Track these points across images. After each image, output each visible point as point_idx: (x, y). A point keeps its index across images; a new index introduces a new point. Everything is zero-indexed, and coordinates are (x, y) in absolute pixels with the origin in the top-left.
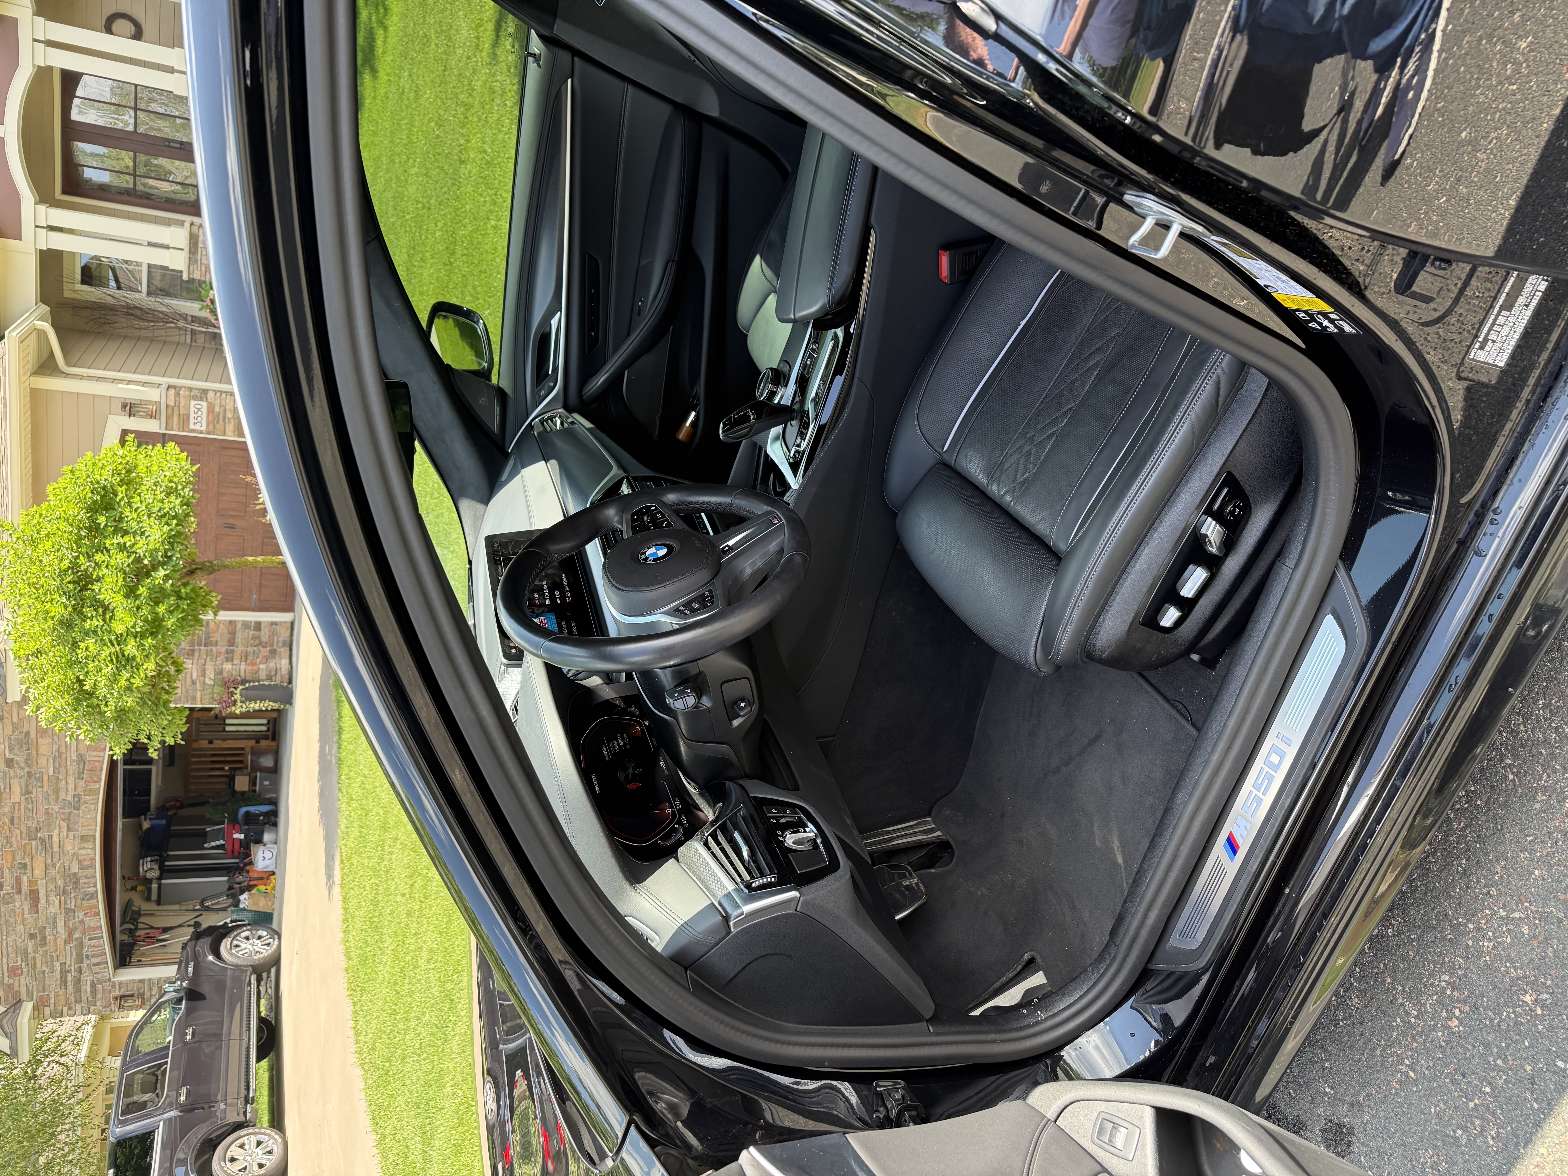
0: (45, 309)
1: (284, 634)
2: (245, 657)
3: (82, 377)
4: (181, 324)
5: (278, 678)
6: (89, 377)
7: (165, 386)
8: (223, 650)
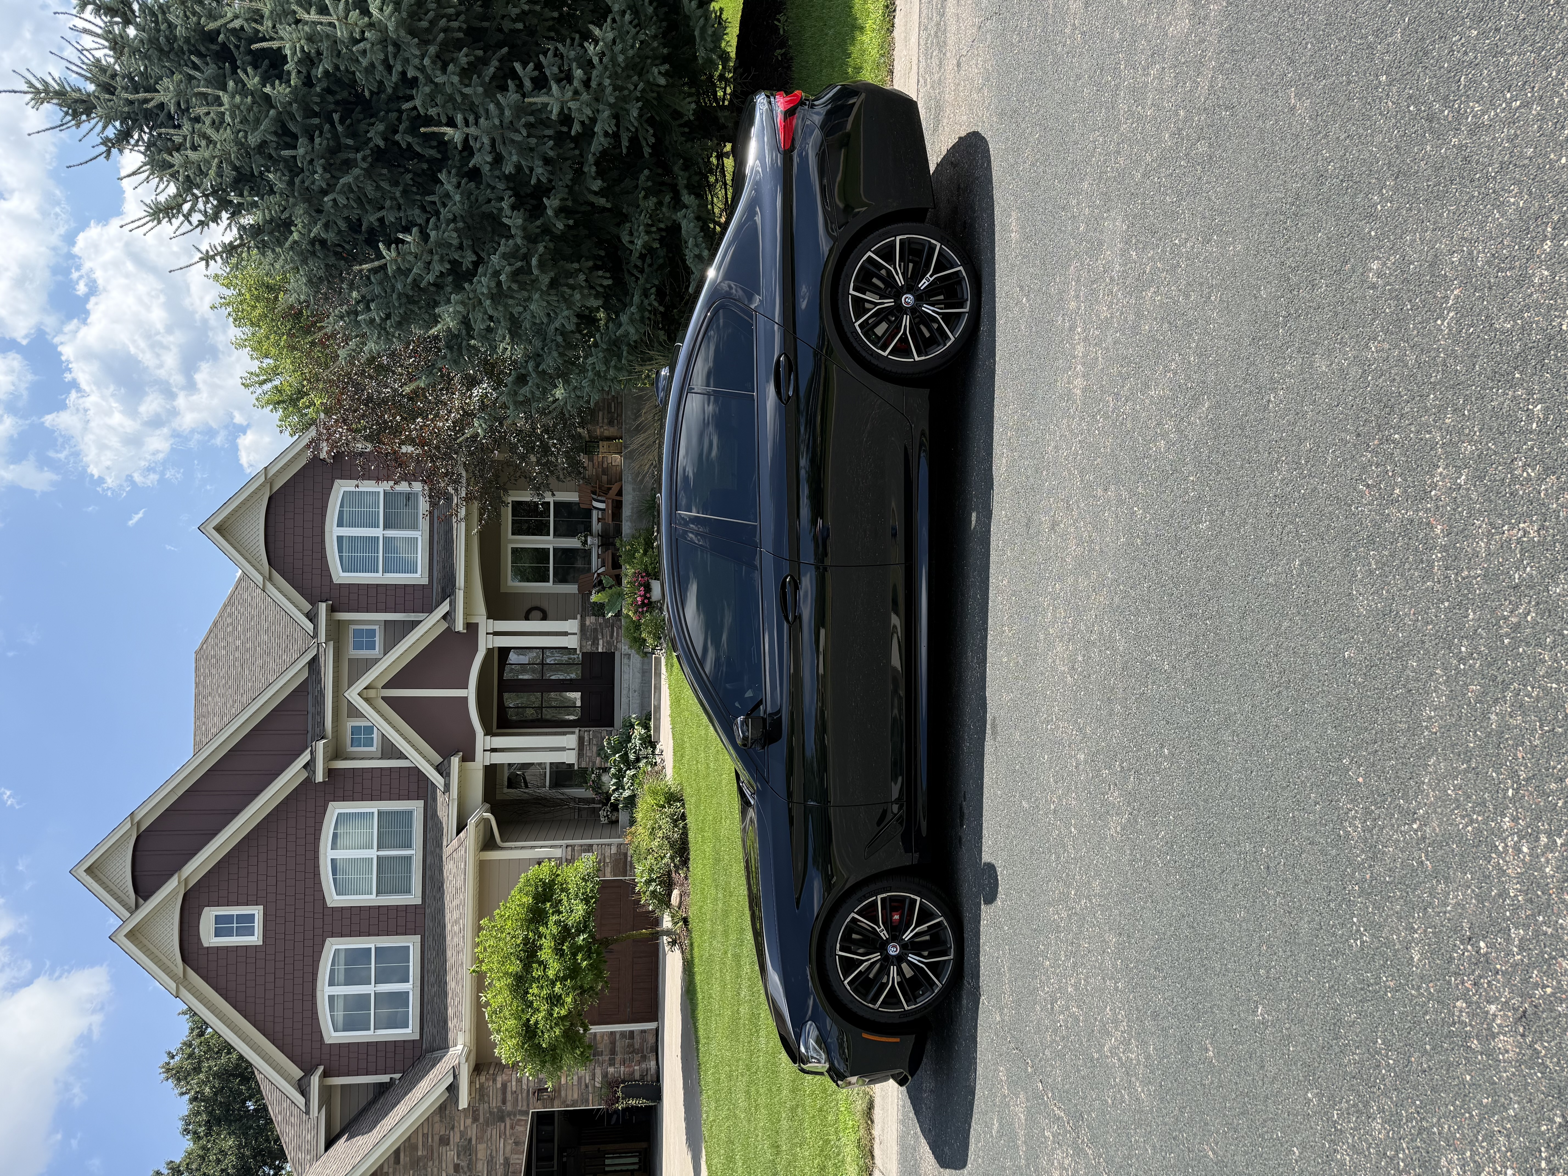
0: (488, 806)
1: (651, 1040)
2: (623, 1062)
3: (511, 848)
4: (572, 805)
5: (649, 1078)
6: (516, 848)
7: (564, 846)
8: (607, 1058)
